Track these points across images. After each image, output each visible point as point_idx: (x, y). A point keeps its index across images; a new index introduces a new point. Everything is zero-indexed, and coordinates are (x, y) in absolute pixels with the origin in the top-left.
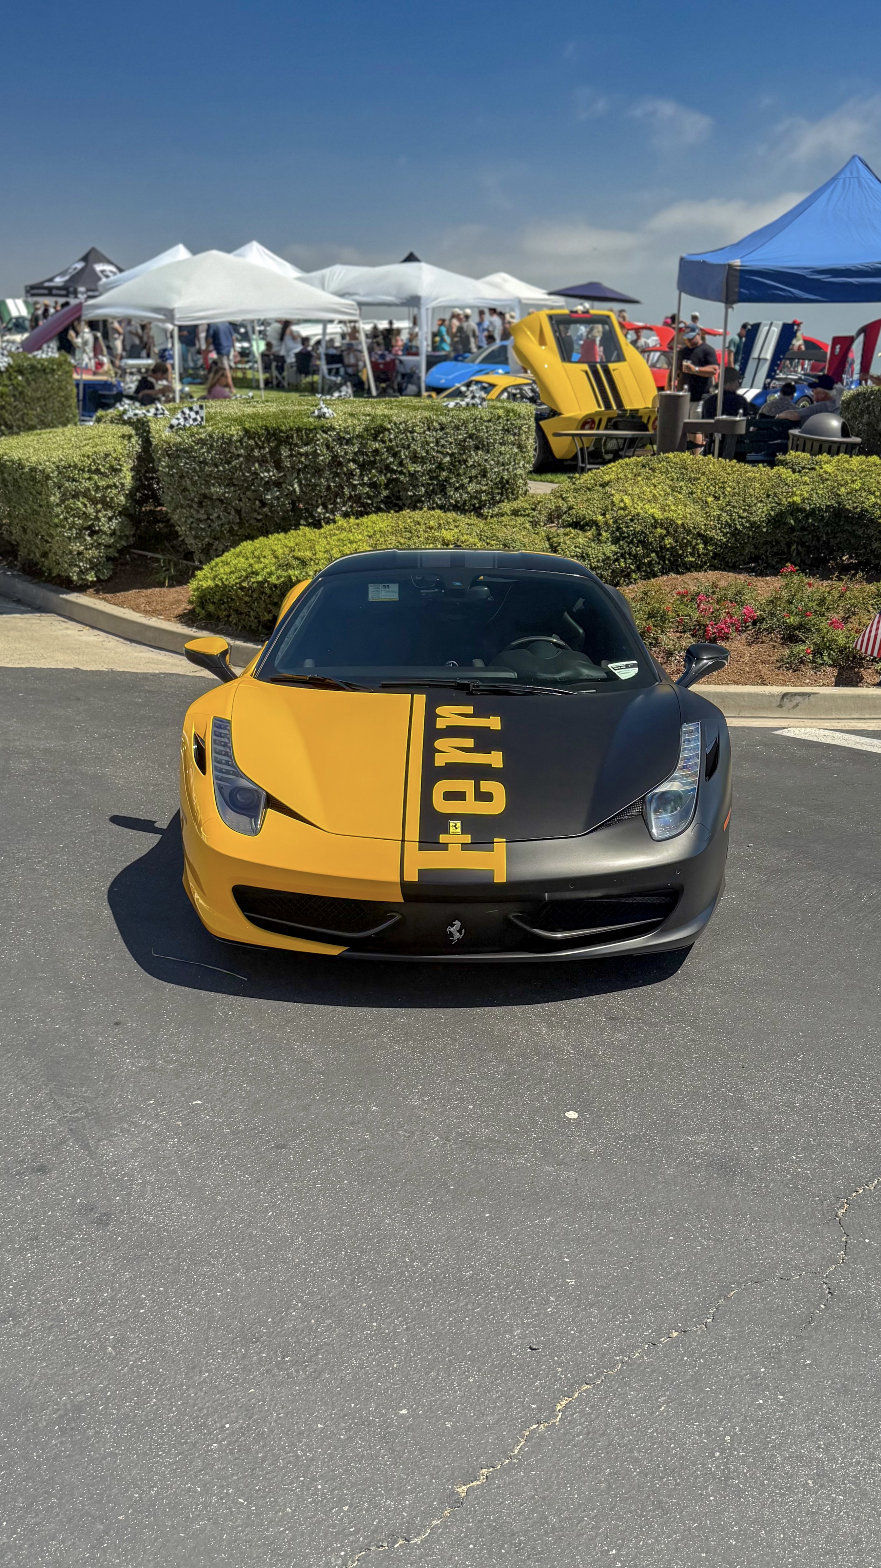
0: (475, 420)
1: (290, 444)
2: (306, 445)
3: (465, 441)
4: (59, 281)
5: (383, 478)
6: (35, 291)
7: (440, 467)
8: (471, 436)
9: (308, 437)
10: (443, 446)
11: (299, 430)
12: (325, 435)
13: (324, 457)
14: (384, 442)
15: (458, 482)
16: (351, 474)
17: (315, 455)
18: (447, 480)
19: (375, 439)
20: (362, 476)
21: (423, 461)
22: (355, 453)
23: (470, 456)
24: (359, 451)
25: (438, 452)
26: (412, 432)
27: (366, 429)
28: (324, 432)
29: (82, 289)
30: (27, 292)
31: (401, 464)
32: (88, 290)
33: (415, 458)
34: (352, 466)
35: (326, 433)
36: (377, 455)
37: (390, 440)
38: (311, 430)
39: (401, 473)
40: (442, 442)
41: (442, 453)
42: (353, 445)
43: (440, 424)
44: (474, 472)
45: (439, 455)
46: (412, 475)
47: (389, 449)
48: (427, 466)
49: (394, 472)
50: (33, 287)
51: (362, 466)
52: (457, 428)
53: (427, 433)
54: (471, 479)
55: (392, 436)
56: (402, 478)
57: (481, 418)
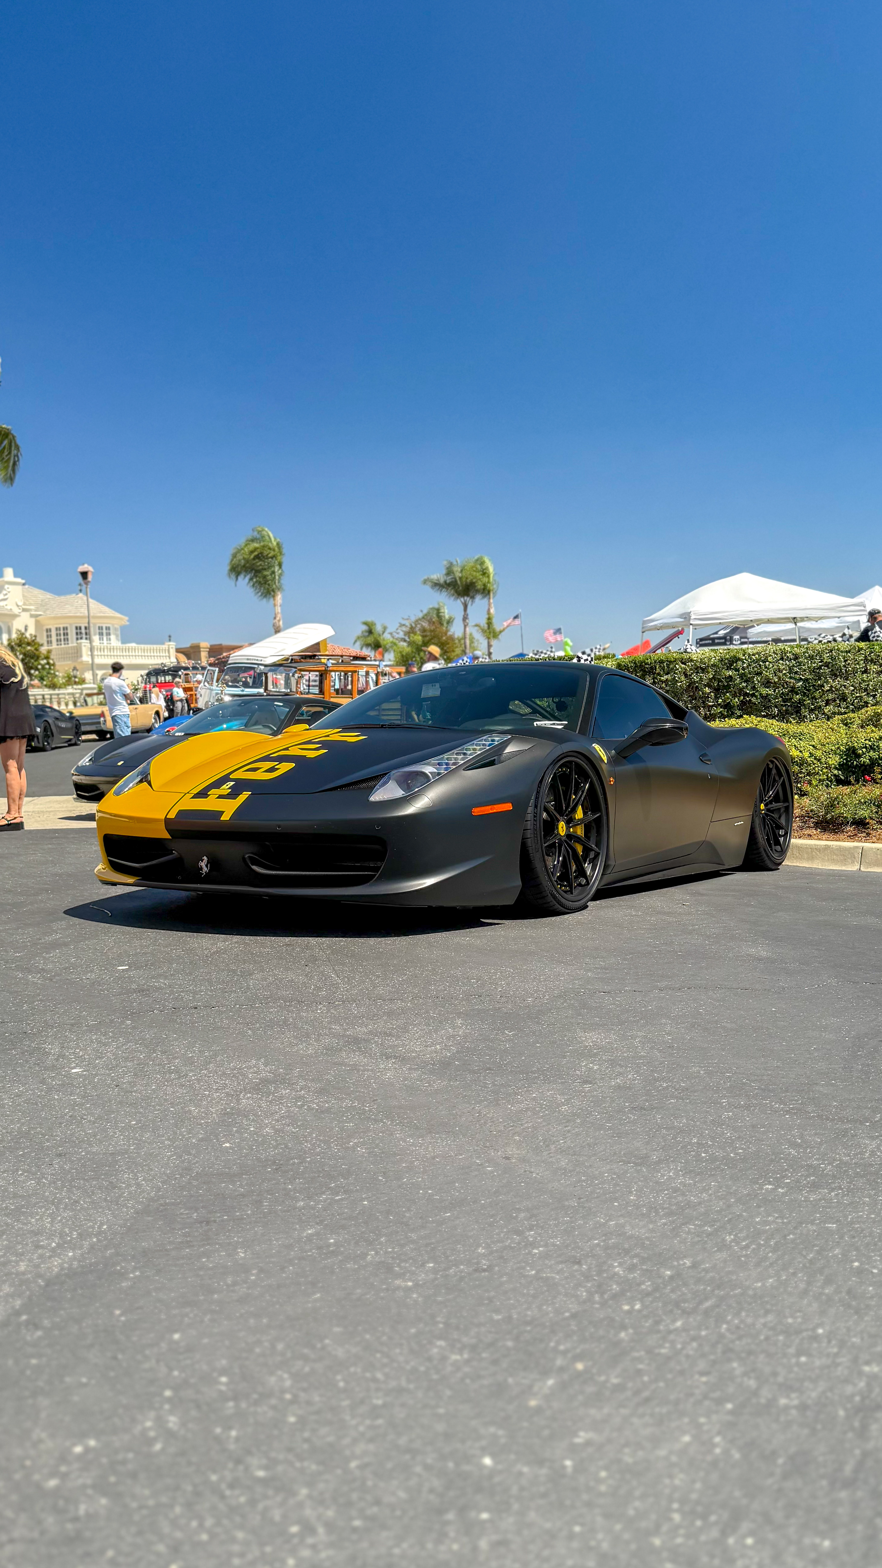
0: (831, 651)
1: (654, 674)
2: (667, 674)
3: (820, 668)
4: (722, 633)
5: (737, 700)
6: (703, 642)
7: (793, 690)
8: (827, 665)
9: (668, 667)
10: (796, 673)
11: (662, 662)
12: (683, 666)
13: (682, 682)
14: (737, 670)
15: (813, 704)
16: (706, 697)
17: (674, 681)
18: (801, 702)
19: (729, 668)
20: (716, 698)
21: (775, 686)
22: (710, 680)
23: (827, 682)
24: (713, 677)
25: (791, 678)
26: (764, 662)
27: (721, 660)
28: (683, 663)
29: (736, 637)
30: (697, 643)
31: (754, 688)
32: (741, 638)
33: (767, 683)
34: (707, 690)
35: (685, 664)
36: (731, 681)
37: (743, 669)
38: (670, 662)
39: (753, 695)
40: (796, 669)
41: (795, 679)
42: (708, 672)
43: (793, 654)
44: (831, 696)
45: (792, 681)
46: (765, 697)
47: (742, 676)
48: (781, 690)
49: (746, 694)
50: (701, 640)
51: (717, 690)
52: (811, 658)
53: (781, 662)
54: (828, 703)
55: (745, 665)
56: (754, 700)
57: (838, 650)
